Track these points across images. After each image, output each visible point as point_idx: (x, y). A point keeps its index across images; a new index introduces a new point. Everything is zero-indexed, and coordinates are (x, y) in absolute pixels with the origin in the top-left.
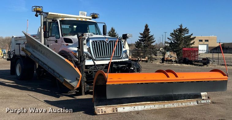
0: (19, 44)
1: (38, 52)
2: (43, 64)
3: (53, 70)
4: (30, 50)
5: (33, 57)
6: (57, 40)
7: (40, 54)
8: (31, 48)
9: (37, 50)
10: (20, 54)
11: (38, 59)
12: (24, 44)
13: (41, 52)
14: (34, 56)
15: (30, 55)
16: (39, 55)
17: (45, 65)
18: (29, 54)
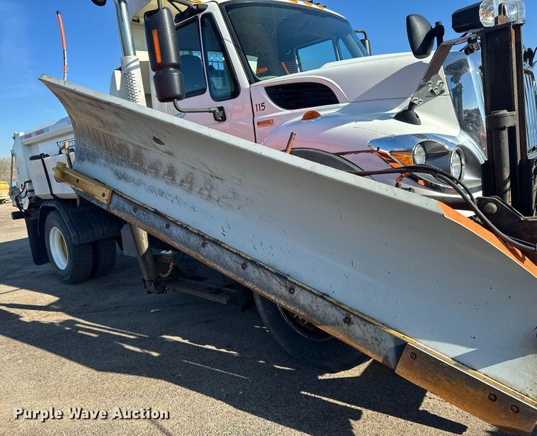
0: (42, 157)
1: (148, 179)
2: (200, 242)
3: (282, 277)
4: (101, 170)
5: (128, 207)
6: (221, 109)
7: (161, 184)
8: (103, 161)
9: (140, 168)
10: (52, 194)
11: (156, 213)
12: (60, 153)
13: (171, 173)
14: (130, 202)
15: (104, 200)
16: (162, 194)
17: (211, 249)
18: (100, 196)
